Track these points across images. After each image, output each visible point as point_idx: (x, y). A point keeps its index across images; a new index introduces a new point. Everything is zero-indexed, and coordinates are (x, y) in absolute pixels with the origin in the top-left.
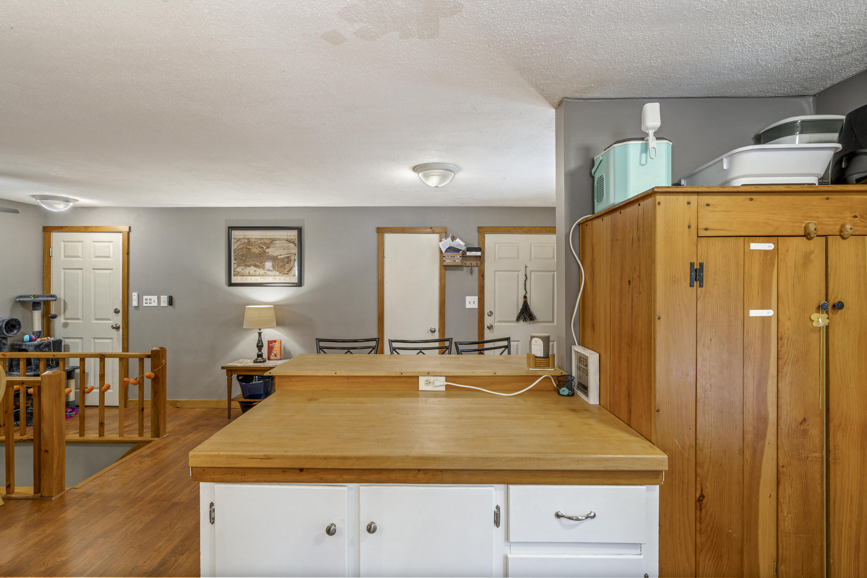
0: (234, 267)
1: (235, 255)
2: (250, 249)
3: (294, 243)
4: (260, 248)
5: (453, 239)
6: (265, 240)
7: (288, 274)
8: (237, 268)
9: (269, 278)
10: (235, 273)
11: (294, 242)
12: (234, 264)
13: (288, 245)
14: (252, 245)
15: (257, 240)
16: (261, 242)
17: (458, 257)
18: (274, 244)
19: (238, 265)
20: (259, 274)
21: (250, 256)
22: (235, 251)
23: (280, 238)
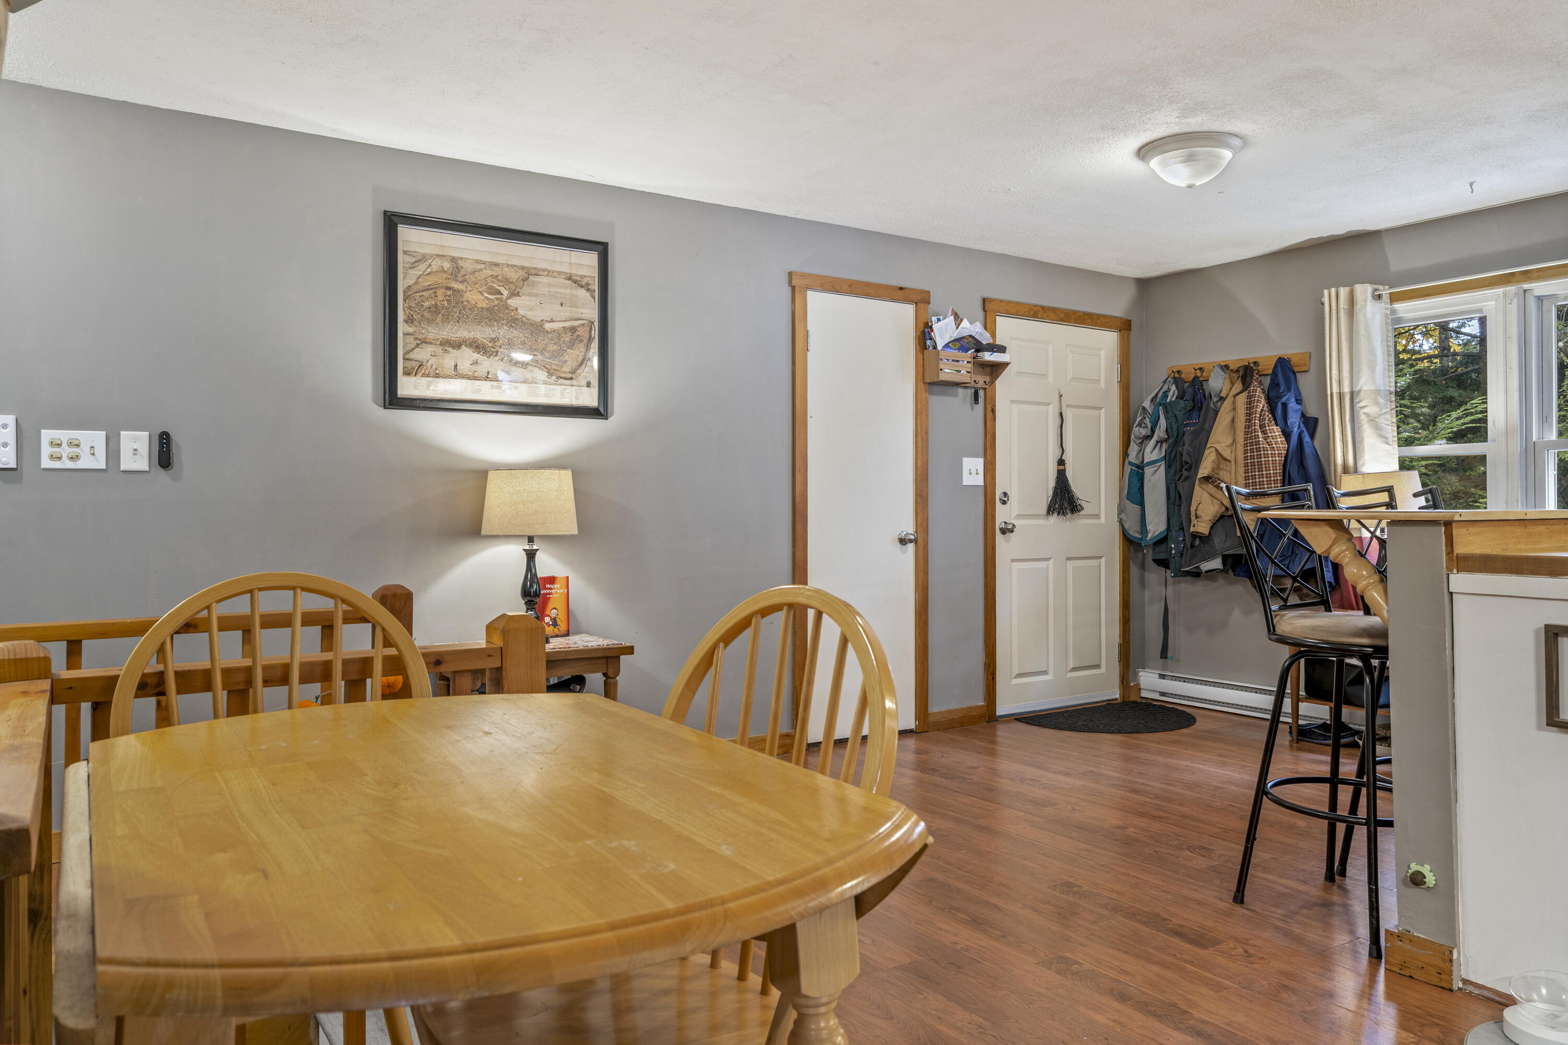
0: (404, 347)
1: (410, 308)
2: (458, 291)
3: (588, 290)
4: (490, 293)
6: (505, 269)
7: (571, 379)
8: (417, 349)
9: (516, 386)
10: (410, 364)
11: (588, 284)
12: (405, 334)
13: (573, 292)
14: (465, 280)
15: (482, 266)
16: (495, 273)
18: (534, 284)
19: (419, 342)
20: (488, 372)
21: (459, 313)
22: (410, 293)
23: (549, 268)
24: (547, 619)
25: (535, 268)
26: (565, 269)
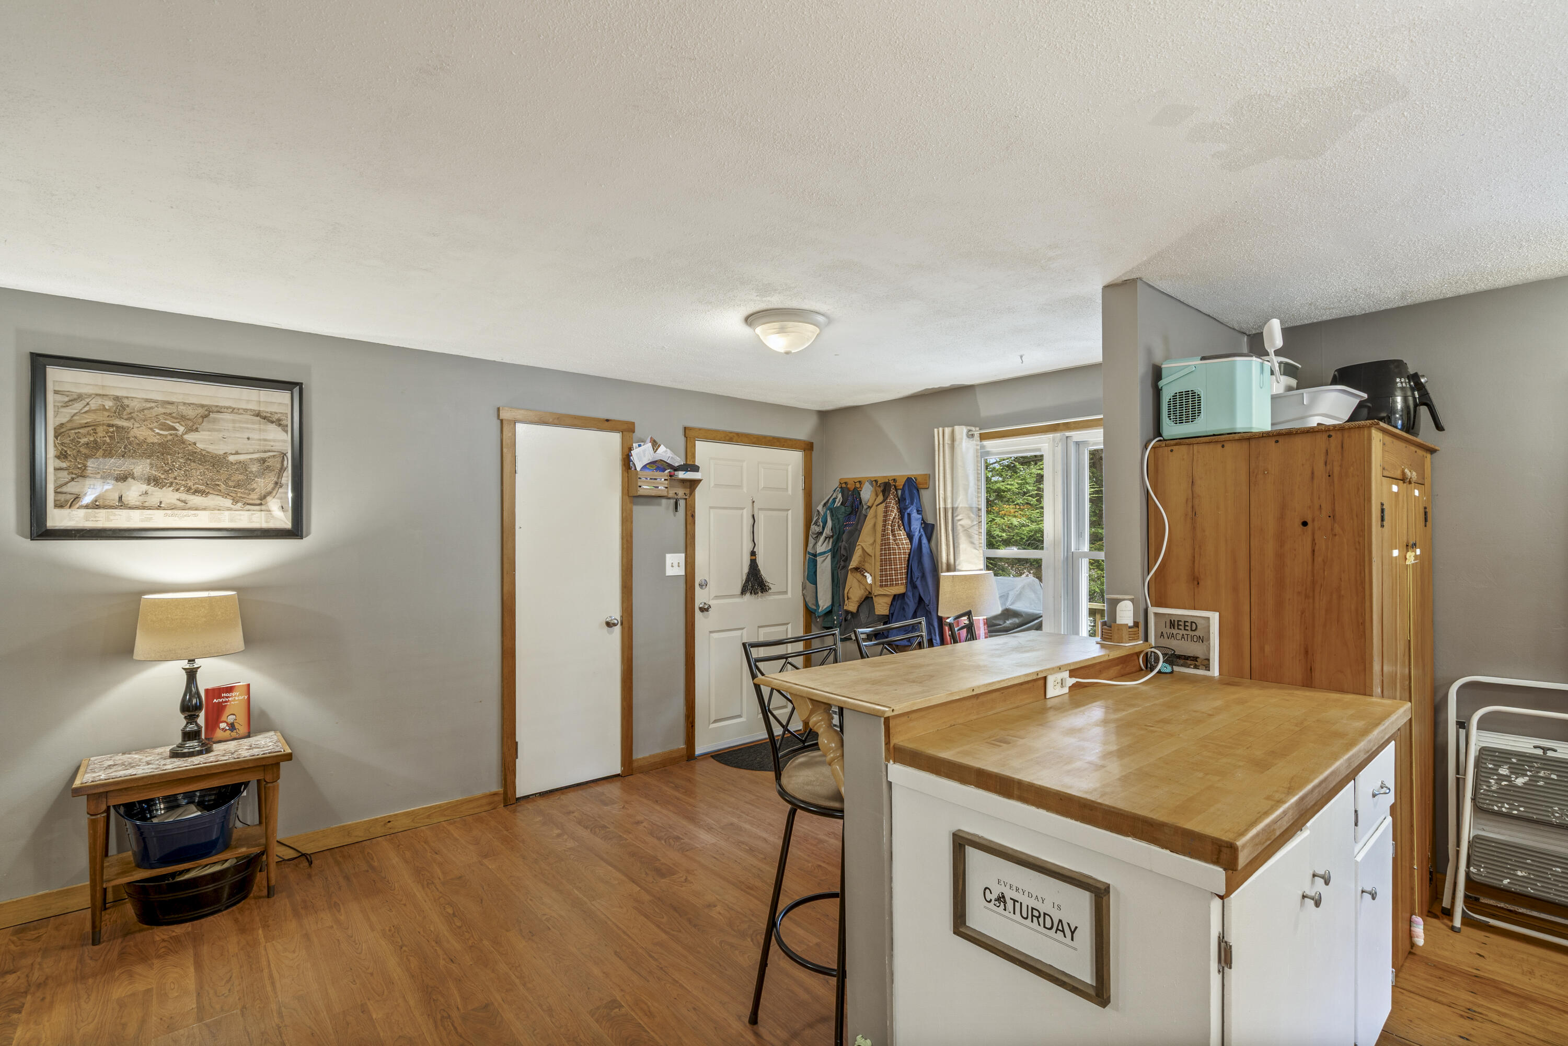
0: (55, 481)
1: (62, 444)
2: (123, 428)
3: (280, 425)
4: (162, 429)
5: (655, 445)
6: (180, 407)
7: (261, 504)
8: (73, 483)
9: (195, 515)
10: (62, 498)
11: (279, 420)
12: (56, 469)
13: (262, 426)
14: (132, 418)
15: (153, 405)
16: (168, 411)
17: (663, 480)
18: (215, 421)
19: (74, 476)
20: (161, 502)
21: (125, 448)
22: (62, 430)
23: (234, 406)
24: (223, 725)
25: (217, 406)
26: (253, 406)
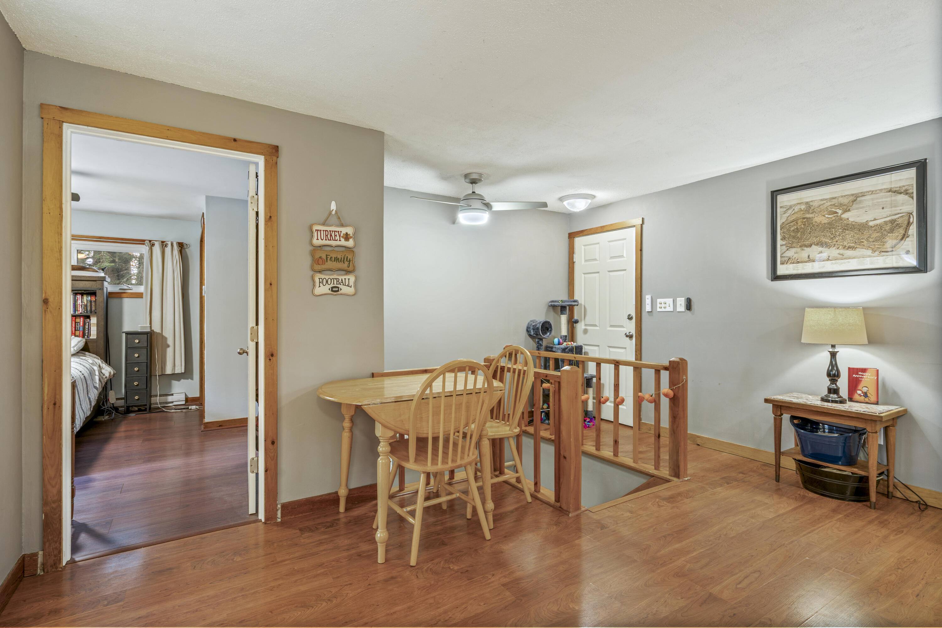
0: (781, 251)
1: (784, 233)
2: (810, 218)
3: (907, 194)
4: (829, 215)
6: (840, 199)
7: (892, 251)
8: (788, 251)
9: (849, 262)
10: (783, 259)
11: (906, 190)
12: (781, 245)
13: (893, 198)
14: (814, 212)
15: (825, 202)
16: (833, 203)
18: (860, 202)
19: (788, 248)
20: (829, 257)
21: (811, 229)
22: (783, 226)
23: (873, 190)
24: (859, 392)
25: (862, 192)
26: (887, 186)
